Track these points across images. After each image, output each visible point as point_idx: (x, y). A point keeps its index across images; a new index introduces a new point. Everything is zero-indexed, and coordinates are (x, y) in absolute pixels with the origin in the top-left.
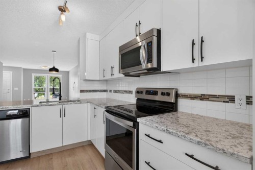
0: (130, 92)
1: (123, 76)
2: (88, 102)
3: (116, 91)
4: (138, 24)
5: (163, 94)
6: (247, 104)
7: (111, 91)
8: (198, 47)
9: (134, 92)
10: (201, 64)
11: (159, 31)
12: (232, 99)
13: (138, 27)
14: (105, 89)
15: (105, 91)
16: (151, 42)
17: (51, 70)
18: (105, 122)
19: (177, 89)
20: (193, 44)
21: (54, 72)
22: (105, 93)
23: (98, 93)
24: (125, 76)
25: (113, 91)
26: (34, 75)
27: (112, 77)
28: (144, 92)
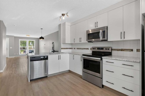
0: (88, 49)
1: (87, 42)
2: (68, 53)
3: (78, 49)
4: (96, 23)
5: (106, 49)
6: (137, 51)
7: (74, 49)
8: (123, 34)
9: (90, 49)
10: (124, 40)
11: (107, 27)
12: (132, 50)
13: (96, 24)
15: (71, 48)
16: (105, 31)
19: (112, 47)
20: (121, 33)
21: (42, 39)
23: (68, 49)
25: (76, 49)
26: (20, 40)
27: (80, 42)
28: (96, 49)
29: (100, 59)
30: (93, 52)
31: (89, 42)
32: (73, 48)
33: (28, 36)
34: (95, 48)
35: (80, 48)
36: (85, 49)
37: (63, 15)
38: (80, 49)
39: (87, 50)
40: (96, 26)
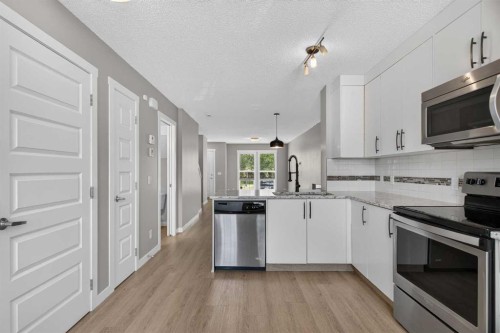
0: (445, 181)
1: (431, 148)
2: (346, 198)
3: (400, 179)
4: (477, 40)
7: (387, 179)
9: (455, 182)
14: (373, 173)
15: (372, 178)
17: (273, 144)
18: (395, 236)
21: (277, 147)
22: (373, 182)
23: (359, 182)
24: (436, 148)
25: (392, 180)
26: (240, 152)
27: (400, 152)
28: (492, 182)
29: (475, 241)
30: (469, 198)
31: (438, 147)
32: (382, 178)
33: (253, 141)
34: (484, 177)
35: (409, 178)
36: (431, 181)
37: (311, 51)
38: (409, 180)
39: (444, 187)
40: (476, 59)
